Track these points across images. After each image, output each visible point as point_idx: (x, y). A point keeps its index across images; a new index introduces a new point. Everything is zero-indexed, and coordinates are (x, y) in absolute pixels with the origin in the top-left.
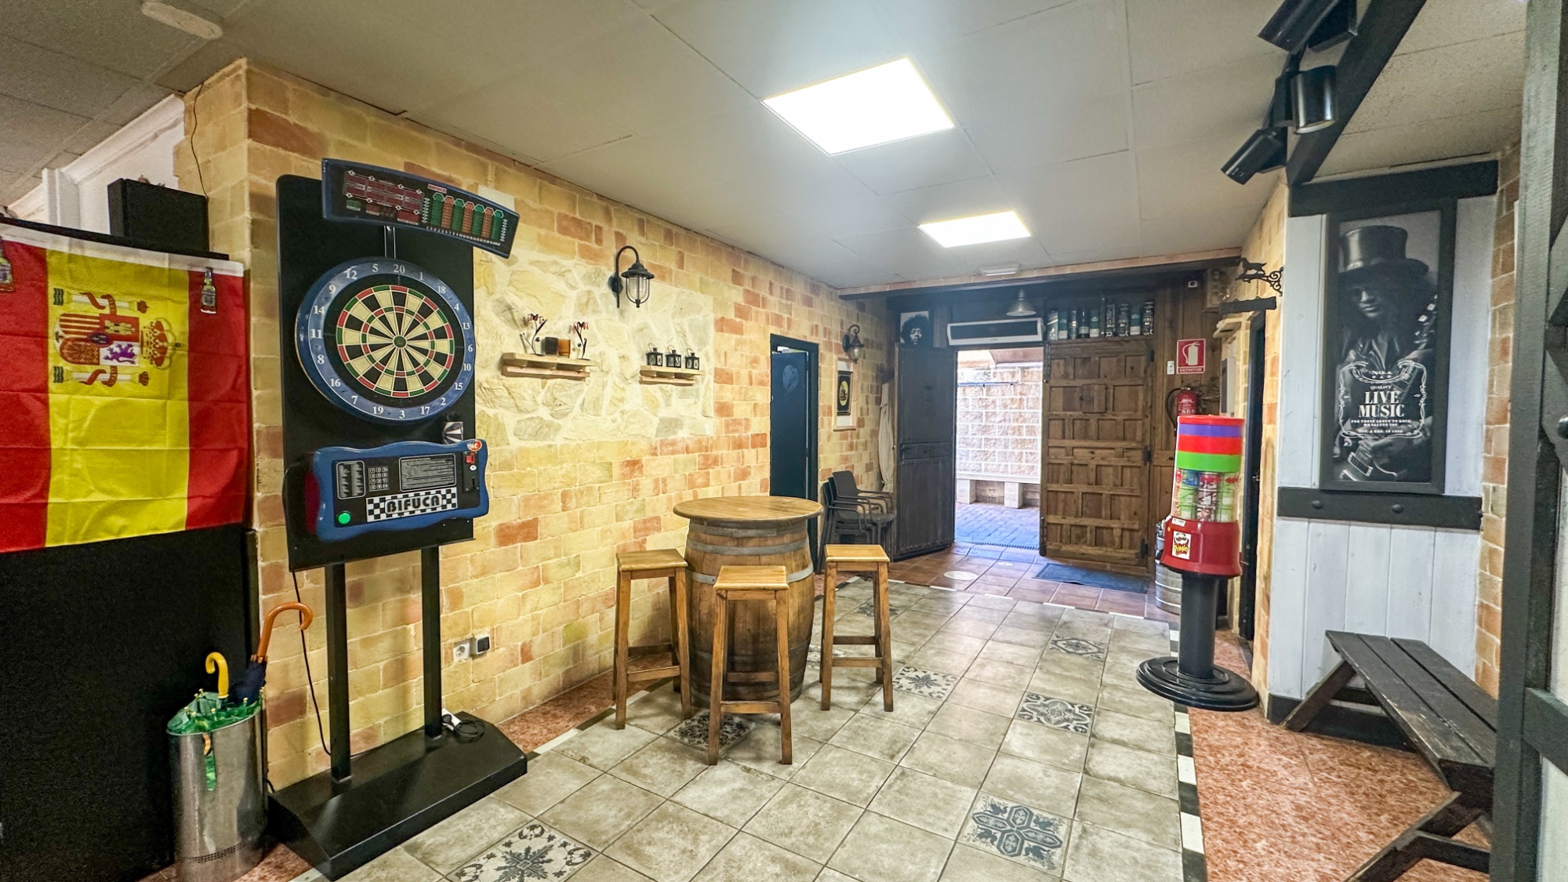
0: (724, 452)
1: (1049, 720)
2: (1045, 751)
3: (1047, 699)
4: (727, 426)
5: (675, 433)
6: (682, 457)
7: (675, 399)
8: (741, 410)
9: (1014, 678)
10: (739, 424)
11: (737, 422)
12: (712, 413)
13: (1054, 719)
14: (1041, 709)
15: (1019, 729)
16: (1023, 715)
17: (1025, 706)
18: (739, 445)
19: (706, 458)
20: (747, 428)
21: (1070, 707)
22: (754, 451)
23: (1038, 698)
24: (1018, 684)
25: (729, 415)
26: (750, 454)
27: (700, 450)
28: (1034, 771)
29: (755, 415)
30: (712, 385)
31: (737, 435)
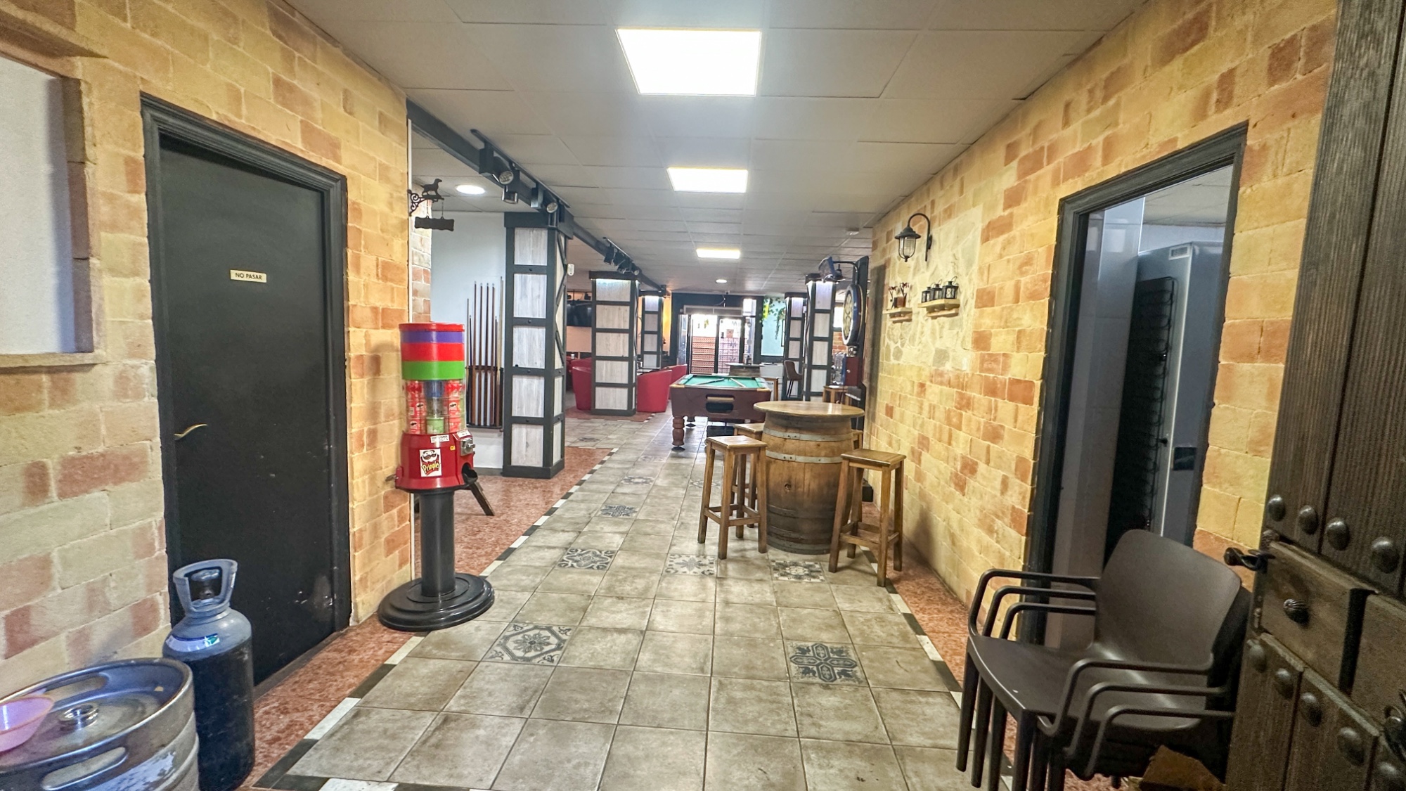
0: (976, 395)
1: (594, 553)
2: (601, 537)
3: (591, 567)
4: (982, 362)
5: (943, 365)
6: (946, 388)
7: (946, 332)
8: (1001, 342)
9: (616, 581)
10: (996, 361)
11: (993, 358)
12: (969, 345)
13: (590, 555)
14: (598, 559)
15: (615, 545)
16: (612, 554)
17: (609, 560)
18: (992, 390)
19: (962, 396)
20: (1005, 368)
21: (575, 564)
22: (1011, 405)
23: (598, 567)
24: (613, 575)
25: (987, 347)
26: (1006, 408)
27: (958, 387)
28: (607, 528)
29: (1018, 350)
30: (974, 310)
31: (992, 375)
